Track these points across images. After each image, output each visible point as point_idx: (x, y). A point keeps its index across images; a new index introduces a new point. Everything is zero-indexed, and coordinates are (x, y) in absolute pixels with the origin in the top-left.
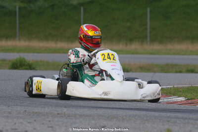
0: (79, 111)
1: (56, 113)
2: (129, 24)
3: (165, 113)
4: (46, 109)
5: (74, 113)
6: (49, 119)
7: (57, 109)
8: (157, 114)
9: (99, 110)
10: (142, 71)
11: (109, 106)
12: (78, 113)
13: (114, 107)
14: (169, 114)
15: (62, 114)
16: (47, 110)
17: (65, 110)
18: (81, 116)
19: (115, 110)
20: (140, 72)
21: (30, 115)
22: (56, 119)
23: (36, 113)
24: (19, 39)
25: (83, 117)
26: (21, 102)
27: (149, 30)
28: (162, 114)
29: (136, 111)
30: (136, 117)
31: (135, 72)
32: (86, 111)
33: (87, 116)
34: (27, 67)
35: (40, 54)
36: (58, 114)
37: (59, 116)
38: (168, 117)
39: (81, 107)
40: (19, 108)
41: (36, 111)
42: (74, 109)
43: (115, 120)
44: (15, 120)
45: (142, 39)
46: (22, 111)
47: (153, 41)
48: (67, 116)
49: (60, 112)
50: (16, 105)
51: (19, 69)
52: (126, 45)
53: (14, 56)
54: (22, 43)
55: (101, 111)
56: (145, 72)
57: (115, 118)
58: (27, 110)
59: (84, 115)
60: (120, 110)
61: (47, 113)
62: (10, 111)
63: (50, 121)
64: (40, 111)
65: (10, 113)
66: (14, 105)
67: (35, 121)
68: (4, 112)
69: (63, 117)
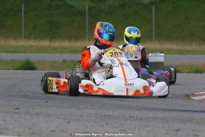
0: (152, 114)
1: (128, 115)
5: (146, 116)
6: (121, 122)
7: (129, 112)
9: (172, 113)
11: (183, 109)
12: (151, 115)
13: (188, 109)
15: (134, 117)
16: (118, 113)
17: (137, 113)
18: (154, 119)
21: (101, 118)
23: (108, 116)
25: (156, 120)
26: (92, 104)
32: (160, 114)
33: (160, 119)
36: (130, 117)
37: (132, 119)
39: (154, 109)
40: (90, 111)
41: (108, 114)
42: (147, 112)
43: (189, 123)
44: (87, 123)
46: (93, 114)
48: (139, 119)
49: (132, 115)
50: (87, 108)
57: (190, 121)
58: (98, 113)
59: (157, 118)
61: (118, 116)
62: (80, 113)
63: (122, 124)
64: (111, 114)
65: (81, 116)
66: (85, 108)
67: (107, 124)
68: (75, 115)
69: (135, 120)
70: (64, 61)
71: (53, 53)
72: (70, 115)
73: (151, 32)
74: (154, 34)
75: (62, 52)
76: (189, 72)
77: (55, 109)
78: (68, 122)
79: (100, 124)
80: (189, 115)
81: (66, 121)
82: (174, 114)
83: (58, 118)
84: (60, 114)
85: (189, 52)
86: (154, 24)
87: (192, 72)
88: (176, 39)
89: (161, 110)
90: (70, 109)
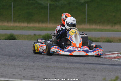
0: (73, 66)
1: (60, 66)
4: (55, 64)
5: (70, 66)
9: (86, 65)
15: (63, 67)
17: (66, 65)
18: (74, 68)
22: (59, 70)
23: (48, 66)
24: (50, 23)
26: (43, 60)
33: (78, 68)
43: (93, 70)
44: (35, 70)
46: (40, 65)
48: (66, 68)
54: (51, 25)
58: (43, 65)
59: (76, 68)
61: (54, 66)
62: (33, 65)
63: (55, 71)
64: (51, 65)
65: (33, 66)
66: (37, 62)
67: (46, 71)
68: (30, 66)
69: (63, 69)
70: (35, 35)
71: (29, 30)
72: (27, 66)
73: (85, 19)
74: (86, 20)
75: (34, 30)
77: (20, 62)
78: (25, 70)
79: (42, 71)
80: (95, 66)
81: (24, 69)
82: (86, 66)
83: (20, 67)
84: (22, 65)
88: (99, 23)
90: (28, 62)
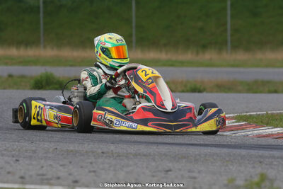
0: (132, 149)
1: (100, 151)
2: (200, 24)
3: (256, 151)
4: (86, 145)
5: (125, 151)
6: (90, 161)
7: (101, 146)
8: (243, 152)
9: (160, 147)
10: (221, 92)
11: (176, 141)
12: (132, 151)
13: (183, 142)
14: (261, 152)
15: (108, 152)
16: (86, 147)
17: (112, 147)
18: (136, 155)
19: (183, 147)
20: (217, 92)
21: (63, 154)
22: (100, 160)
23: (72, 151)
24: (45, 47)
25: (139, 157)
27: (229, 32)
28: (252, 152)
29: (214, 148)
30: (215, 157)
31: (211, 92)
32: (143, 149)
33: (144, 155)
34: (57, 86)
35: (73, 68)
36: (103, 153)
37: (105, 155)
38: (261, 157)
39: (135, 142)
40: (46, 145)
41: (72, 148)
42: (125, 146)
43: (184, 161)
44: (42, 161)
45: (220, 45)
46: (51, 150)
47: (235, 47)
48: (115, 155)
49: (105, 150)
50: (43, 141)
51: (45, 89)
52: (197, 53)
53: (37, 71)
54: (48, 52)
55: (163, 149)
56: (226, 92)
57: (185, 158)
58: (58, 147)
59: (139, 154)
60: (191, 147)
61: (86, 152)
62: (34, 148)
63: (91, 163)
64: (76, 149)
65: (34, 152)
66: (40, 141)
67: (70, 163)
68: (26, 151)
69: (110, 157)
70: (10, 76)
72: (19, 150)
73: (131, 36)
74: (134, 38)
75: (6, 64)
76: (183, 91)
78: (17, 160)
79: (61, 163)
80: (183, 149)
81: (14, 159)
83: (2, 155)
84: (5, 150)
85: (182, 64)
86: (134, 24)
87: (187, 91)
88: (165, 45)
89: (145, 142)
90: (18, 142)
